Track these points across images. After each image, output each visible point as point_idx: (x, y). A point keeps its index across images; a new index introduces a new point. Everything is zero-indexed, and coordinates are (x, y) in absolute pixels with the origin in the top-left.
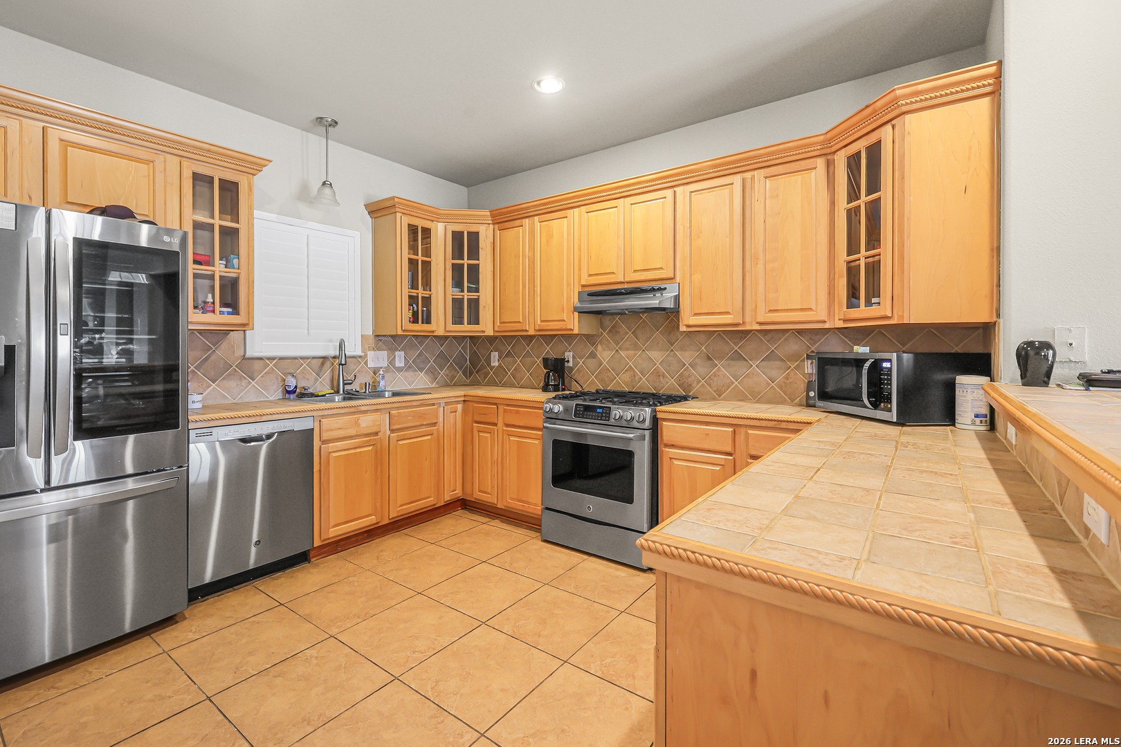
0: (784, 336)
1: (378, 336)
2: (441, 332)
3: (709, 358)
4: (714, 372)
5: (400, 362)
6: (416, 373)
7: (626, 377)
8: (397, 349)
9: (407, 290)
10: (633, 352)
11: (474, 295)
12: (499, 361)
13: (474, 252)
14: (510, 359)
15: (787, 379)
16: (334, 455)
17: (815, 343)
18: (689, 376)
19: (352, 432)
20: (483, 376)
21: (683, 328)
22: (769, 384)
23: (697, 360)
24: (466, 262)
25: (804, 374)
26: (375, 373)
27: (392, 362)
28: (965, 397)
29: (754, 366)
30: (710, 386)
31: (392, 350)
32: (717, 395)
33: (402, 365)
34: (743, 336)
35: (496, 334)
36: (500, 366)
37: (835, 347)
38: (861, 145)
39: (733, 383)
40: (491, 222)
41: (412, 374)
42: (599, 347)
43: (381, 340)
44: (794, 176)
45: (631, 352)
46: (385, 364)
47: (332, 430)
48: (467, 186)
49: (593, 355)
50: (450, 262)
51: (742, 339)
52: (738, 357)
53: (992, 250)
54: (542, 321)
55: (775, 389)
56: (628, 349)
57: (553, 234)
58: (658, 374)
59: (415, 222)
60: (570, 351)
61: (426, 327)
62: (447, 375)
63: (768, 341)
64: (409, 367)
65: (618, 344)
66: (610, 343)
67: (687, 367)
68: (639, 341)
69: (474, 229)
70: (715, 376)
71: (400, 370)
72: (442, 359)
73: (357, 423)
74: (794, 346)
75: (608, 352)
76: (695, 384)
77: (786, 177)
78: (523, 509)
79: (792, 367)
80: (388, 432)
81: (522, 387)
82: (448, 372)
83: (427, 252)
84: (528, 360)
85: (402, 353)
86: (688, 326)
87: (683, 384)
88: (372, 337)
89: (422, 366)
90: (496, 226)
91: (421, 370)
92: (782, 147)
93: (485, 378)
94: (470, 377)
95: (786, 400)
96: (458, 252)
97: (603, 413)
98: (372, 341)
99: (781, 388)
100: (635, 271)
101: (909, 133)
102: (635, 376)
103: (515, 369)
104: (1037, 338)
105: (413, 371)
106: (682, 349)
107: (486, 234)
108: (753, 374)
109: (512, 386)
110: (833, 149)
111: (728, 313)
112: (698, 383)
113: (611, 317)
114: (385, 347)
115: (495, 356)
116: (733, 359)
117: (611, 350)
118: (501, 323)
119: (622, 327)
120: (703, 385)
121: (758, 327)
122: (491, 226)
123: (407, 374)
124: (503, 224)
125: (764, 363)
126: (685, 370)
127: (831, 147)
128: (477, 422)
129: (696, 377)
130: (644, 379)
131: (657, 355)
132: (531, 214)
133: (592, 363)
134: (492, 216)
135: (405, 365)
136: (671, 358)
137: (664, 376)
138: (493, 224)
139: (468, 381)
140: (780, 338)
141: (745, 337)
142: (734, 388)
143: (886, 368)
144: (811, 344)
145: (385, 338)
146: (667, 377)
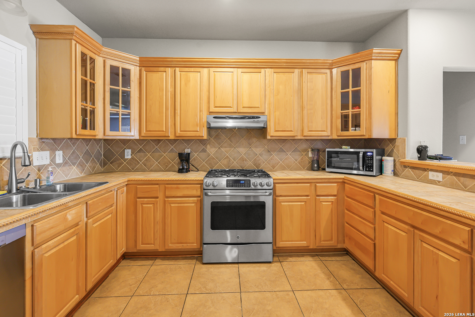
0: (301, 141)
1: (42, 139)
2: (100, 136)
3: (269, 151)
4: (271, 158)
5: (59, 159)
6: (71, 167)
7: (225, 162)
8: (57, 150)
9: (81, 103)
10: (229, 149)
11: (126, 111)
12: (131, 155)
13: (127, 82)
14: (142, 154)
15: (302, 160)
16: (47, 255)
17: (312, 144)
18: (259, 160)
19: (61, 228)
20: (116, 166)
21: (269, 137)
22: (295, 162)
23: (263, 152)
24: (121, 88)
25: (308, 157)
26: (39, 170)
27: (53, 160)
28: (389, 164)
29: (289, 154)
30: (269, 164)
31: (53, 150)
32: (273, 168)
33: (61, 161)
34: (284, 141)
35: (142, 138)
36: (132, 158)
37: (319, 146)
38: (350, 68)
39: (280, 162)
40: (138, 65)
41: (68, 168)
42: (208, 146)
43: (44, 142)
44: (319, 74)
45: (228, 149)
46: (47, 162)
47: (45, 232)
48: (102, 37)
49: (204, 151)
50: (108, 87)
51: (283, 142)
52: (282, 150)
53: (396, 114)
54: (181, 131)
55: (297, 164)
56: (226, 147)
57: (190, 80)
58: (243, 159)
59: (86, 51)
60: (188, 148)
61: (92, 132)
62: (90, 167)
63: (294, 143)
64: (66, 163)
65: (220, 144)
66: (215, 144)
67: (258, 156)
68: (232, 143)
69: (127, 66)
70: (271, 160)
71: (59, 165)
72: (87, 155)
73: (65, 219)
74: (304, 146)
75: (214, 149)
76: (262, 164)
77: (315, 74)
78: (182, 248)
79: (304, 154)
80: (85, 219)
81: (151, 171)
82: (91, 164)
83: (93, 77)
84: (157, 154)
85: (61, 152)
86: (271, 136)
87: (256, 164)
88: (37, 139)
89: (75, 161)
90: (143, 69)
91: (74, 164)
92: (316, 61)
93: (119, 167)
94: (104, 166)
95: (301, 168)
96: (114, 81)
97: (244, 183)
98: (36, 142)
99: (299, 164)
100: (244, 107)
101: (373, 67)
102: (230, 161)
103: (146, 160)
104: (423, 144)
105: (69, 166)
106: (256, 147)
107: (135, 72)
108: (288, 158)
109: (144, 171)
110: (333, 67)
111: (291, 131)
112: (264, 163)
113: (216, 130)
114: (47, 148)
115: (128, 152)
116: (280, 152)
117: (215, 148)
118: (146, 131)
119: (222, 136)
120: (266, 164)
121: (303, 138)
122: (138, 67)
123: (64, 168)
124: (149, 68)
125: (292, 153)
126: (257, 157)
127: (333, 66)
128: (139, 198)
129: (263, 160)
130: (235, 162)
131: (242, 150)
132: (173, 65)
133: (203, 155)
134: (140, 61)
135: (63, 161)
136: (250, 152)
137: (246, 160)
138: (139, 67)
139: (103, 170)
140: (299, 142)
141: (285, 142)
142: (280, 165)
143: (369, 155)
144: (311, 145)
145: (48, 141)
146: (248, 161)
